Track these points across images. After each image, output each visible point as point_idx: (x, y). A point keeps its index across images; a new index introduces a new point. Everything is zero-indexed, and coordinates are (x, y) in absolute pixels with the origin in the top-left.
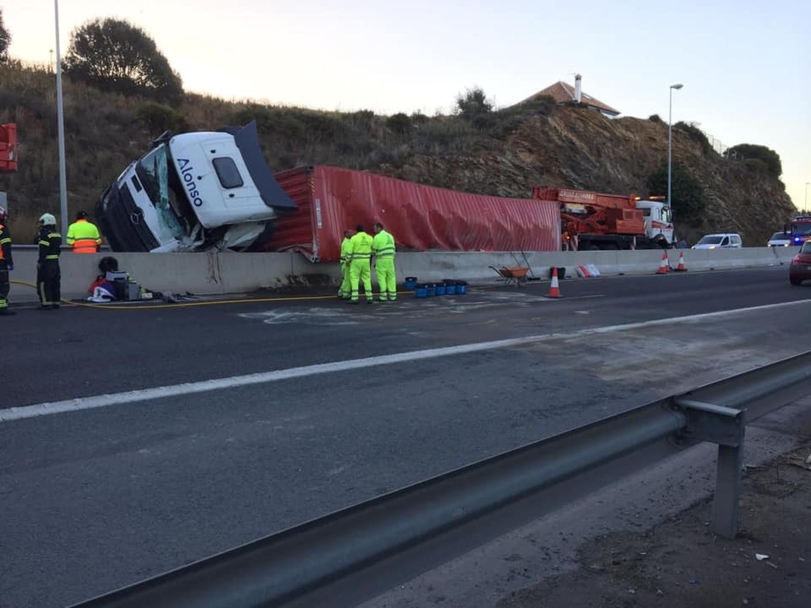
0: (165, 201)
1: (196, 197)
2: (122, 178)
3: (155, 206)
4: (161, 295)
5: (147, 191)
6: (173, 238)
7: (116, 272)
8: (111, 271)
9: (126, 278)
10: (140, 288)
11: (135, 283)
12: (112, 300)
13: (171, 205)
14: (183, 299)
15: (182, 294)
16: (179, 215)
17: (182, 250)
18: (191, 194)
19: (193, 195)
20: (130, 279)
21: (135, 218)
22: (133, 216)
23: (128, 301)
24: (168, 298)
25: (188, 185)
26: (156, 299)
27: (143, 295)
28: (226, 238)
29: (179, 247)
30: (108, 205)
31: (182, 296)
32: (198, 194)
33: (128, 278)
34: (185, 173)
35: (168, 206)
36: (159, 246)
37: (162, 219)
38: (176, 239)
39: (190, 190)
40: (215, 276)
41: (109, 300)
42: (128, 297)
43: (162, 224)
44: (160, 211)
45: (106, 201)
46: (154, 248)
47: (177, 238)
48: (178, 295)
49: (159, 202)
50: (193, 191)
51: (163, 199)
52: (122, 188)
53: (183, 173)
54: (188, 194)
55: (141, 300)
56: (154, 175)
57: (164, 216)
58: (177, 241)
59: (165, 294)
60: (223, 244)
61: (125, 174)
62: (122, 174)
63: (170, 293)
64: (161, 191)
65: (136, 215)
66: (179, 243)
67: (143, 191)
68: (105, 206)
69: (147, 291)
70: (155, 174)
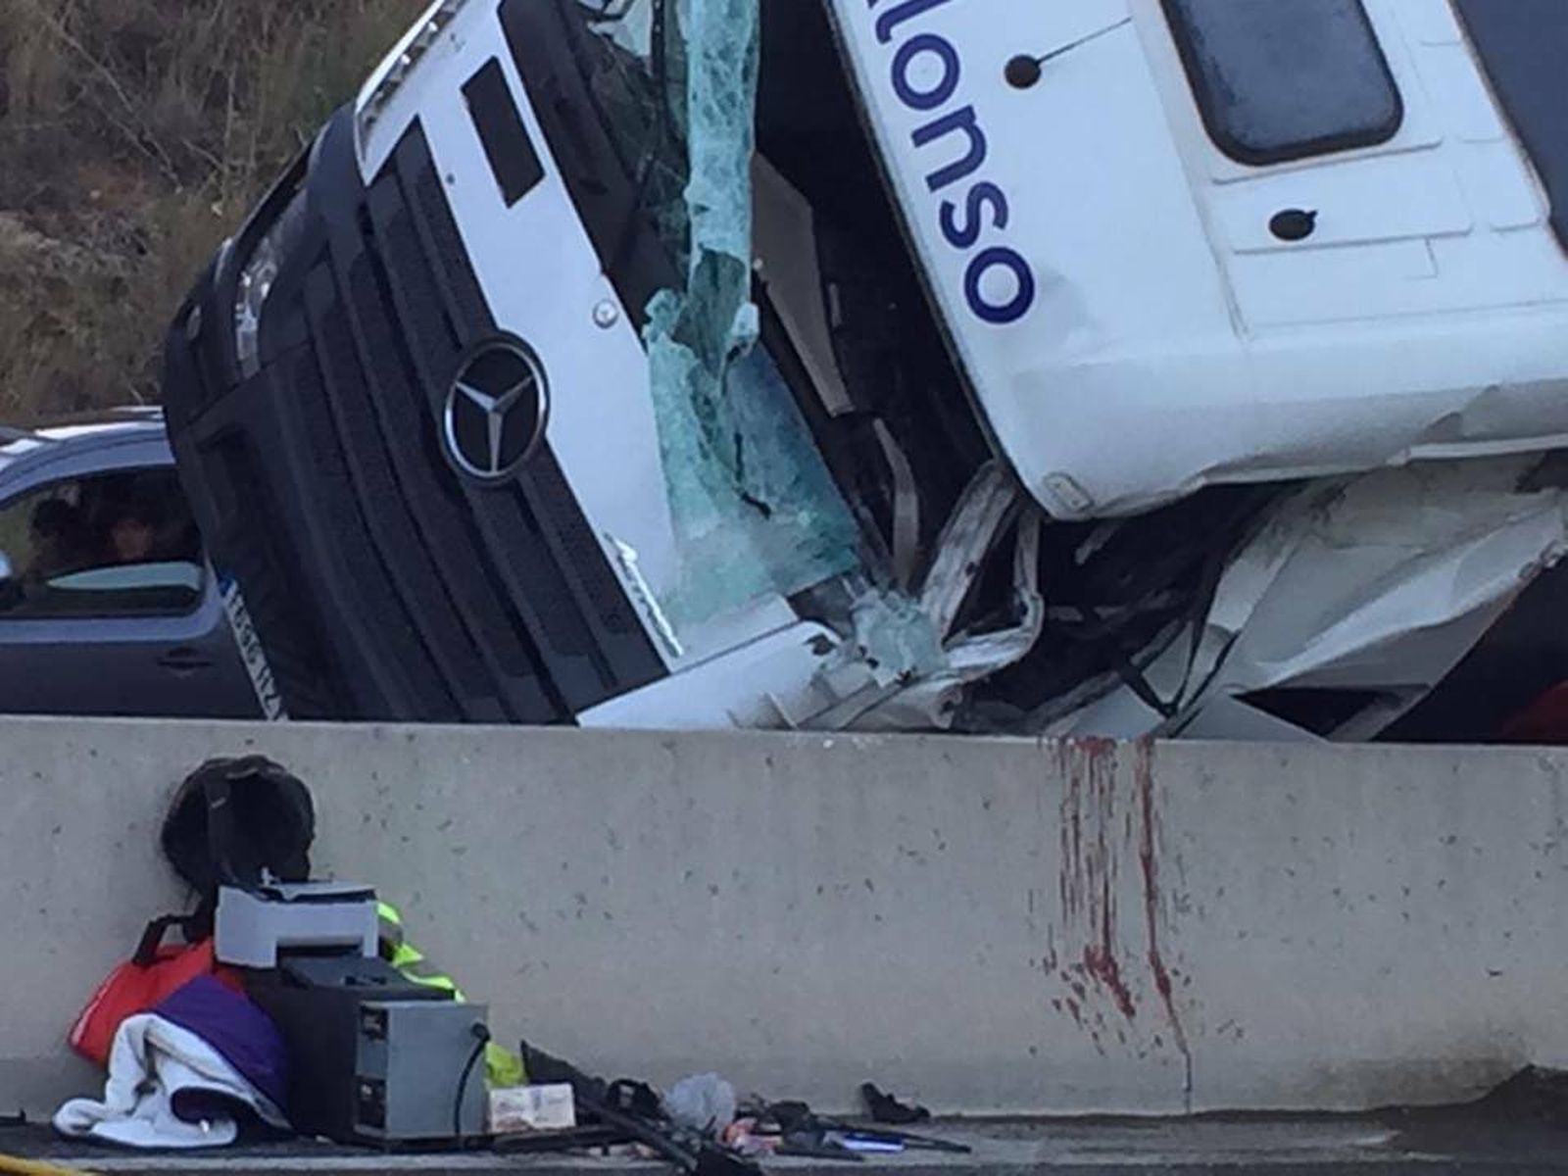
0: (725, 272)
1: (989, 237)
2: (388, 88)
3: (638, 320)
4: (646, 1100)
5: (585, 195)
6: (783, 612)
7: (291, 891)
8: (251, 885)
9: (370, 950)
10: (481, 1035)
11: (449, 995)
12: (253, 1132)
13: (768, 316)
14: (838, 1152)
15: (821, 1109)
16: (834, 399)
17: (843, 717)
18: (947, 210)
19: (960, 222)
20: (406, 954)
21: (470, 419)
22: (463, 405)
23: (376, 1147)
24: (708, 1134)
25: (921, 137)
26: (604, 1141)
27: (496, 1096)
28: (1229, 611)
29: (819, 682)
30: (267, 311)
31: (818, 1128)
32: (1001, 221)
33: (386, 950)
34: (902, 33)
35: (747, 319)
36: (659, 671)
37: (687, 435)
38: (804, 616)
39: (936, 181)
40: (1120, 959)
41: (226, 1134)
42: (375, 1112)
43: (688, 482)
44: (678, 359)
45: (258, 281)
46: (613, 686)
47: (805, 606)
48: (790, 1118)
49: (680, 284)
50: (957, 192)
51: (710, 256)
52: (389, 166)
53: (883, 33)
54: (921, 209)
55: (486, 1143)
56: (643, 48)
57: (705, 408)
58: (815, 629)
59: (681, 1099)
60: (1205, 662)
61: (415, 52)
62: (397, 53)
63: (726, 1096)
64: (695, 191)
65: (486, 402)
66: (821, 646)
67: (551, 194)
68: (248, 322)
69: (539, 1069)
70: (657, 39)
